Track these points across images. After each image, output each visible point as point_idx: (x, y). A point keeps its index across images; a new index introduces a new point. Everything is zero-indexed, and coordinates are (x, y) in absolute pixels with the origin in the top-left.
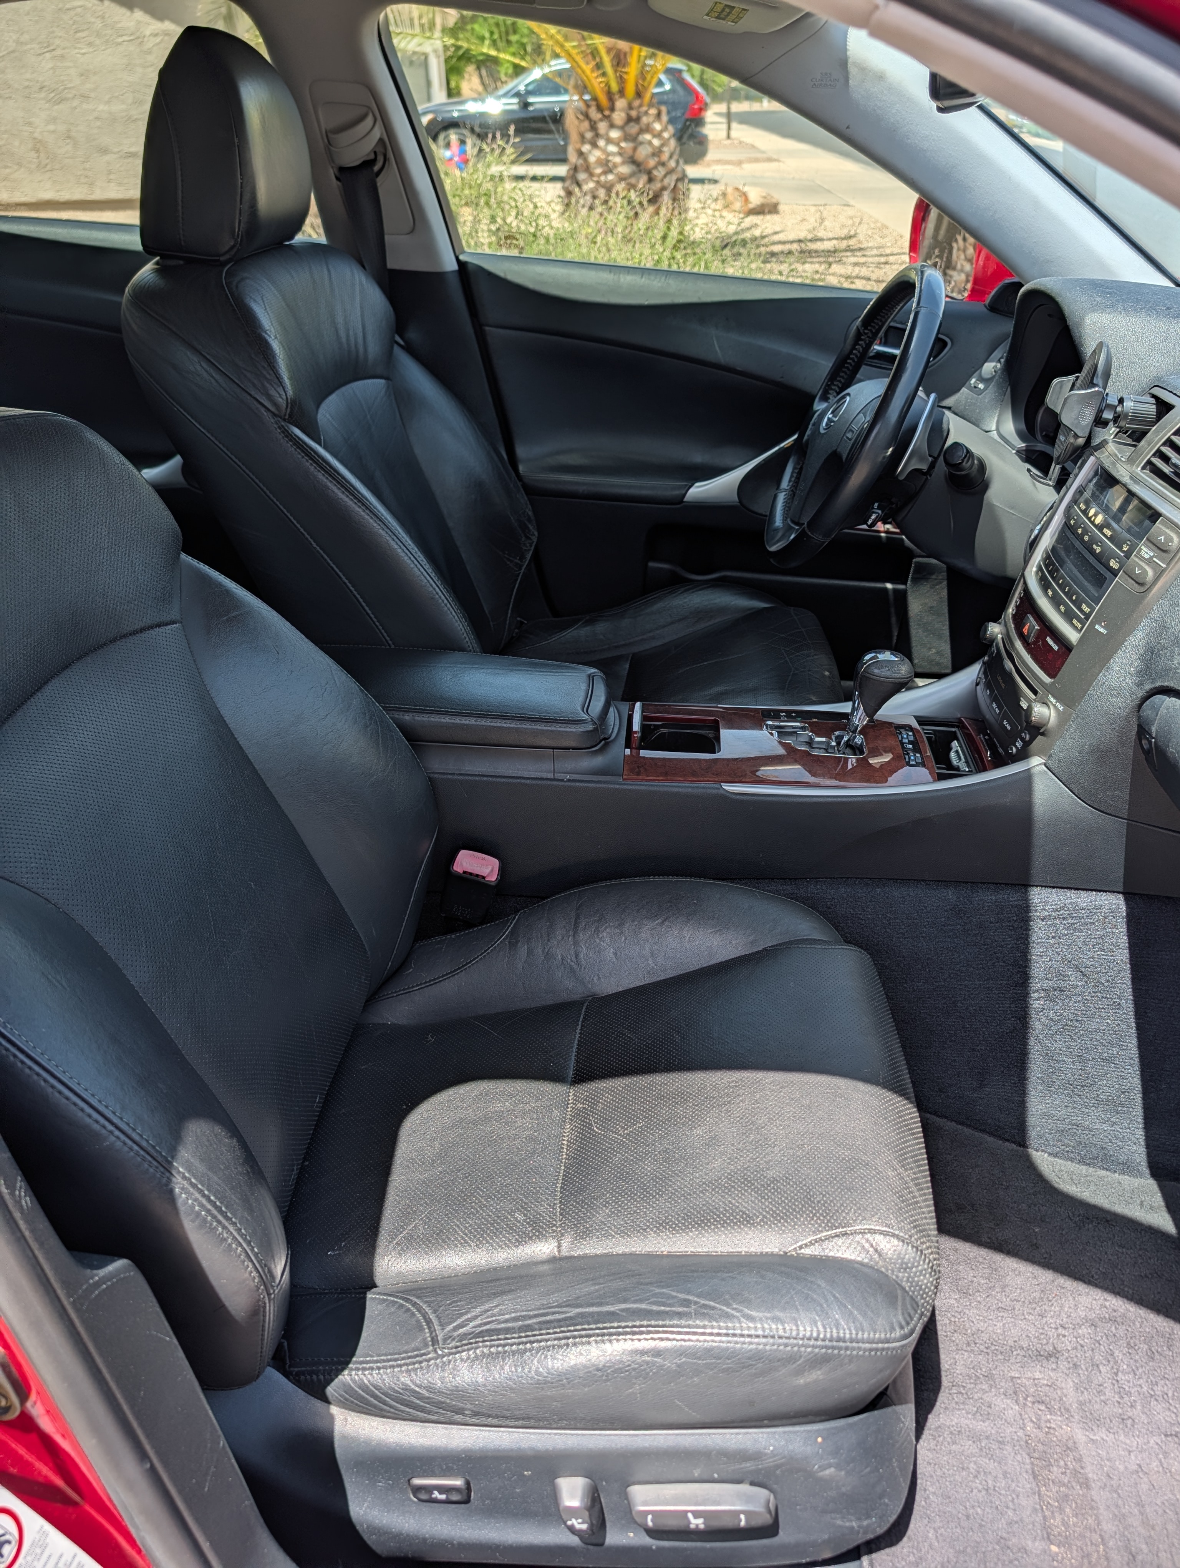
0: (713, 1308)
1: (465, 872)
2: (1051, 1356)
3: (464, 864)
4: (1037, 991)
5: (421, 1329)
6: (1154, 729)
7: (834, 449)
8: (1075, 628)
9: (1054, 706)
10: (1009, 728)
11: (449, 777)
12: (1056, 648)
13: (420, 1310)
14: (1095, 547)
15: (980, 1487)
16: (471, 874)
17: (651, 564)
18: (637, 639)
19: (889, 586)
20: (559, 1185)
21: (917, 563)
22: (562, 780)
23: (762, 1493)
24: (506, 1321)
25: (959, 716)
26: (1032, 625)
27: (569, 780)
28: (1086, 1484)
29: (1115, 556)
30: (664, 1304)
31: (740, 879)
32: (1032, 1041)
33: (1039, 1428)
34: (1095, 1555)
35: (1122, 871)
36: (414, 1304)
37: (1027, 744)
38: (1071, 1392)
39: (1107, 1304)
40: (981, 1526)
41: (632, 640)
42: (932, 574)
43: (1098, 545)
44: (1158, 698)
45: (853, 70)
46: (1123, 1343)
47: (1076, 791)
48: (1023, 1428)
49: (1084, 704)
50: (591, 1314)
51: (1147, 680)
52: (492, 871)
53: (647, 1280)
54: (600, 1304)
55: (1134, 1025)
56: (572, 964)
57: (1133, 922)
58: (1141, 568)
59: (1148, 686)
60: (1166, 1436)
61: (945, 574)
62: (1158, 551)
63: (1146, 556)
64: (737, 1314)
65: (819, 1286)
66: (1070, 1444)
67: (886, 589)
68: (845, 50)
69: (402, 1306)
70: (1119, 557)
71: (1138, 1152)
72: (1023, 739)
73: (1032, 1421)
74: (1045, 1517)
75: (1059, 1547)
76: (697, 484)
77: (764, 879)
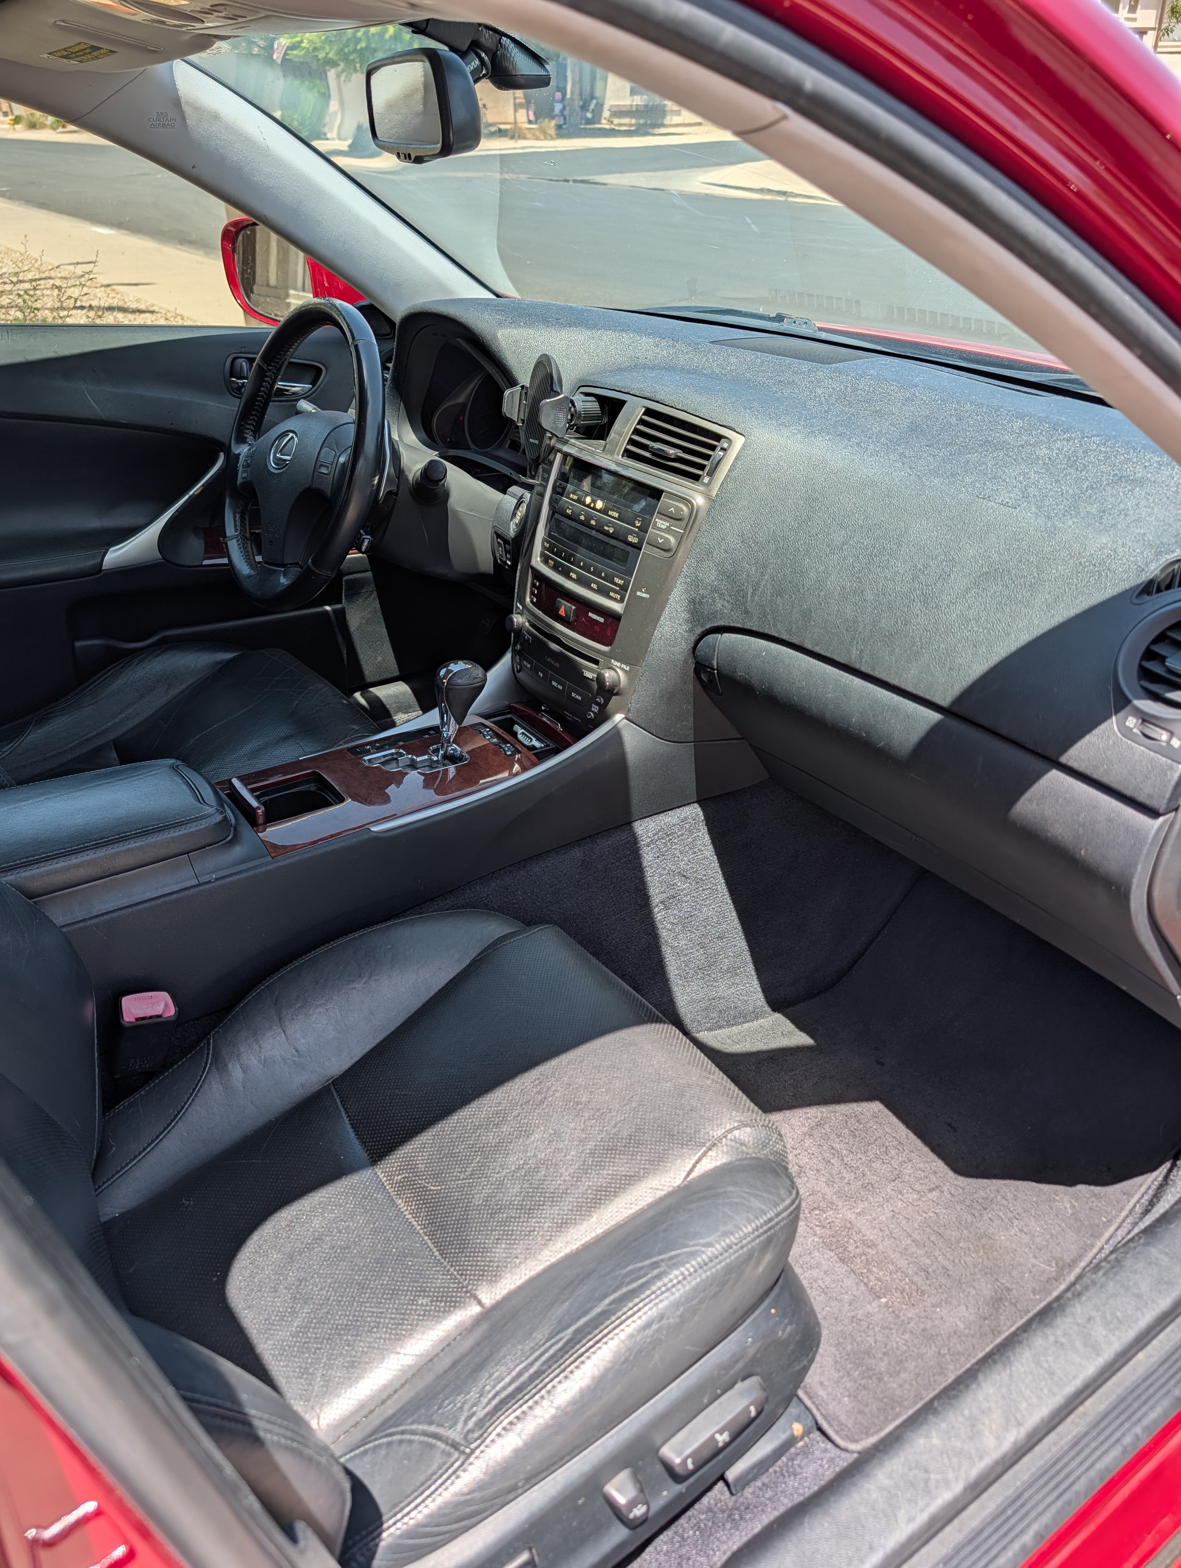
0: (678, 1255)
1: (137, 1019)
2: (800, 1173)
3: (133, 1011)
4: (657, 905)
5: (432, 1447)
6: (715, 663)
7: (308, 485)
8: (615, 600)
9: (620, 668)
10: (580, 698)
11: (82, 925)
12: (602, 620)
13: (413, 1433)
14: (606, 528)
15: (818, 1292)
16: (143, 1019)
17: (78, 644)
18: (109, 724)
19: (328, 608)
20: (437, 1253)
21: (347, 581)
22: (210, 882)
23: (754, 1380)
24: (511, 1382)
25: (507, 703)
26: (565, 607)
27: (217, 879)
28: (873, 1245)
29: (632, 532)
30: (639, 1278)
31: (404, 912)
32: (664, 948)
33: (824, 1227)
34: (907, 1287)
35: (694, 784)
36: (403, 1432)
37: (603, 707)
38: (827, 1190)
39: (809, 1115)
40: (836, 1319)
41: (103, 728)
42: (362, 588)
43: (609, 527)
44: (710, 637)
45: (188, 110)
46: (833, 1136)
47: (654, 732)
48: (815, 1235)
49: (649, 659)
50: (586, 1325)
51: (697, 625)
52: (166, 1005)
53: (607, 1270)
54: (586, 1313)
55: (730, 901)
56: (296, 1059)
57: (711, 822)
58: (662, 537)
59: (699, 630)
60: (894, 1181)
61: (373, 585)
62: (672, 521)
63: (664, 527)
64: (699, 1248)
65: (731, 1192)
66: (849, 1225)
67: (326, 611)
68: (176, 90)
69: (389, 1444)
70: (634, 532)
71: (757, 997)
72: (597, 704)
73: (817, 1226)
74: (865, 1284)
75: (885, 1297)
76: (111, 549)
77: (425, 903)
